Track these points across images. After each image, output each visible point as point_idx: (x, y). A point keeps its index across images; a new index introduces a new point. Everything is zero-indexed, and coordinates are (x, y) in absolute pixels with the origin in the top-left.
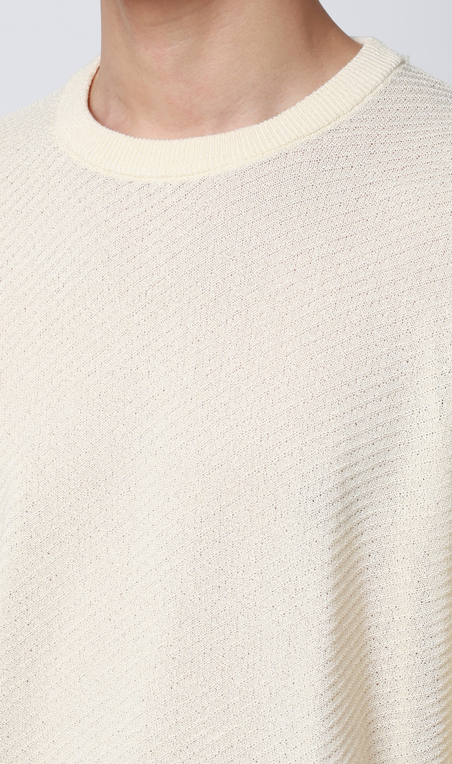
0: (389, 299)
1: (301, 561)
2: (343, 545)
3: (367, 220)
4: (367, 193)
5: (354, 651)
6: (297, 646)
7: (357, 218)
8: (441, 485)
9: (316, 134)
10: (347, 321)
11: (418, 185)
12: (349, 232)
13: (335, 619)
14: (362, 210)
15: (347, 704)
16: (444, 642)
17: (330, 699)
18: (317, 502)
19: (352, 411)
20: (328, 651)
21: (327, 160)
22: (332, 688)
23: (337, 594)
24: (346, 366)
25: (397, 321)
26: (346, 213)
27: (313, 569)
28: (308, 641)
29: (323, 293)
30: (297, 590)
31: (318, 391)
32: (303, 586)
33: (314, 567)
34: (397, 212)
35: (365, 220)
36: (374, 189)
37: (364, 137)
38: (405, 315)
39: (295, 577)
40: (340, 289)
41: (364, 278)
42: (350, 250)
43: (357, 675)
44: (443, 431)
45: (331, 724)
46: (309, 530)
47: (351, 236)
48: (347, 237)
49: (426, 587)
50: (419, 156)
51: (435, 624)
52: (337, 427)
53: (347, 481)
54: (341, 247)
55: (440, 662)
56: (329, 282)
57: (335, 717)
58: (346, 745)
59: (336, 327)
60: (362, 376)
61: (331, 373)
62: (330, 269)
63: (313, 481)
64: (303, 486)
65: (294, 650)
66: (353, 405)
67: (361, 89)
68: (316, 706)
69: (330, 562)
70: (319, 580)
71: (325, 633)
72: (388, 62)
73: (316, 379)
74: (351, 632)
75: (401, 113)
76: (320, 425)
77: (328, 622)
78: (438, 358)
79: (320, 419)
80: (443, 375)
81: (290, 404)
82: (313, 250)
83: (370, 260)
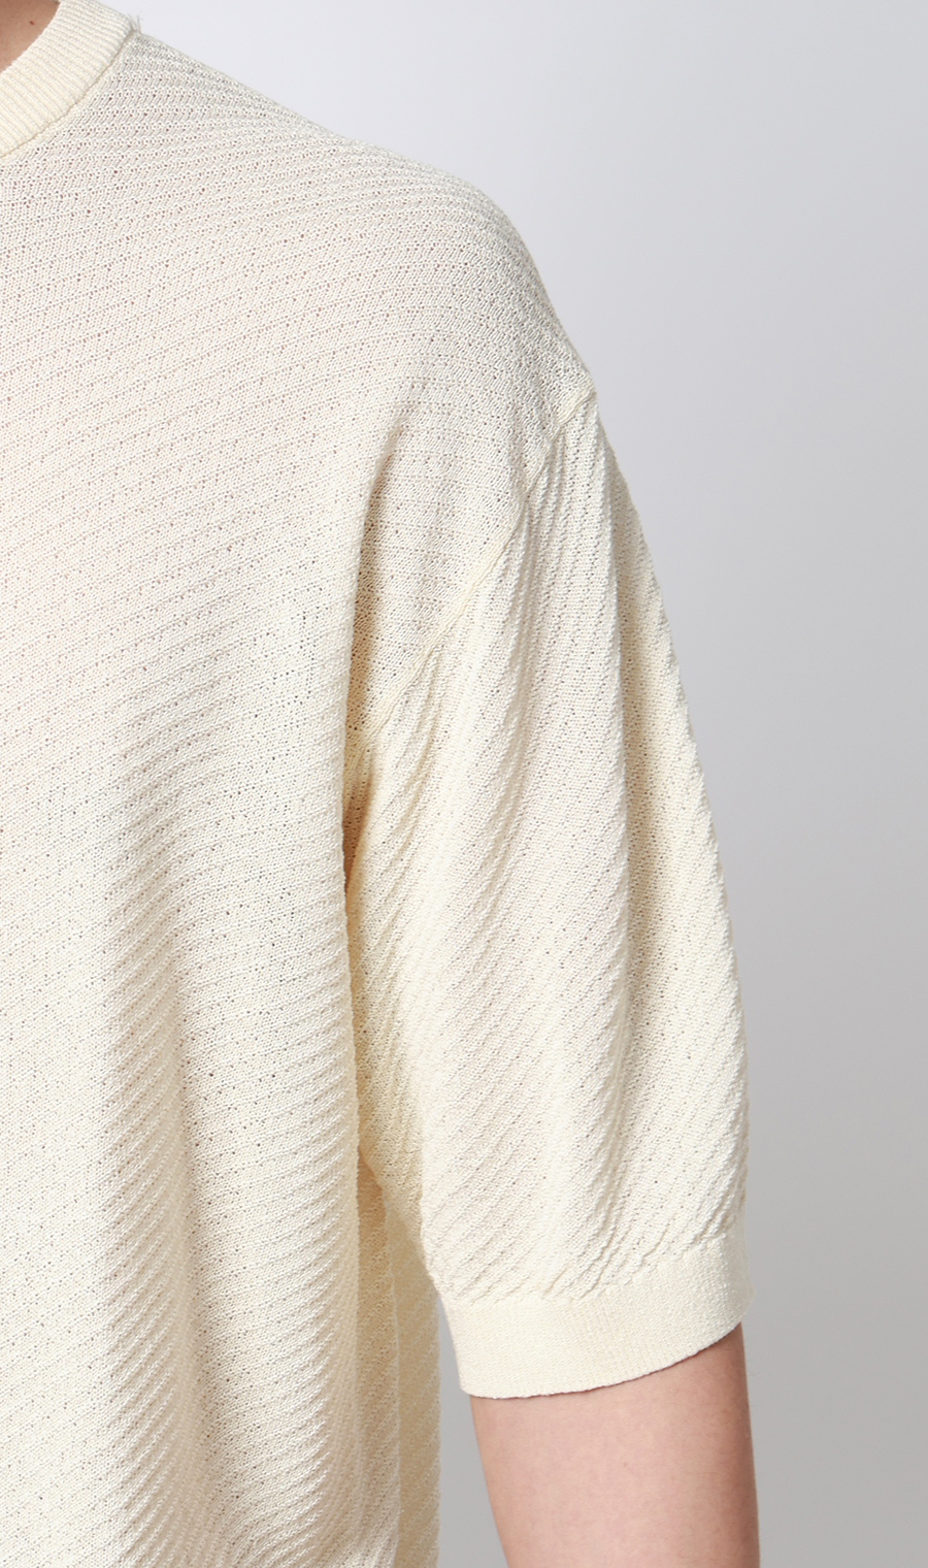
0: (189, 440)
1: (56, 924)
2: (133, 892)
3: (133, 303)
4: (125, 255)
5: (163, 1086)
6: (50, 1079)
7: (114, 300)
8: (307, 765)
9: (13, 156)
10: (117, 485)
11: (216, 238)
12: (103, 326)
13: (122, 1026)
14: (120, 285)
15: (149, 1181)
16: (322, 1053)
17: (114, 1171)
18: (81, 814)
19: (136, 645)
20: (109, 1082)
21: (43, 201)
22: (117, 1152)
23: (123, 980)
24: (121, 565)
25: (207, 478)
26: (92, 293)
27: (77, 936)
28: (72, 1067)
29: (66, 437)
30: (49, 976)
31: (73, 614)
32: (60, 968)
33: (78, 931)
34: (186, 285)
35: (129, 302)
36: (136, 247)
37: (100, 161)
38: (222, 467)
39: (44, 953)
40: (97, 429)
41: (140, 406)
42: (109, 358)
43: (169, 1129)
44: (308, 668)
45: (117, 1215)
46: (69, 866)
47: (107, 332)
48: (99, 335)
49: (288, 953)
50: (203, 190)
51: (304, 1020)
52: (111, 675)
53: (136, 775)
54: (91, 354)
55: (315, 1089)
56: (76, 418)
57: (124, 1204)
58: (145, 1256)
59: (97, 498)
60: (150, 582)
61: (94, 579)
62: (75, 394)
63: (73, 776)
64: (55, 788)
65: (44, 1085)
66: (138, 635)
67: (78, 76)
68: (90, 1185)
69: (107, 923)
70: (88, 956)
71: (103, 1050)
72: (112, 28)
73: (68, 592)
74: (156, 1051)
75: (152, 121)
76: (80, 675)
77: (107, 1030)
78: (290, 539)
79: (80, 664)
80: (303, 568)
81: (22, 641)
82: (39, 361)
83: (148, 374)
